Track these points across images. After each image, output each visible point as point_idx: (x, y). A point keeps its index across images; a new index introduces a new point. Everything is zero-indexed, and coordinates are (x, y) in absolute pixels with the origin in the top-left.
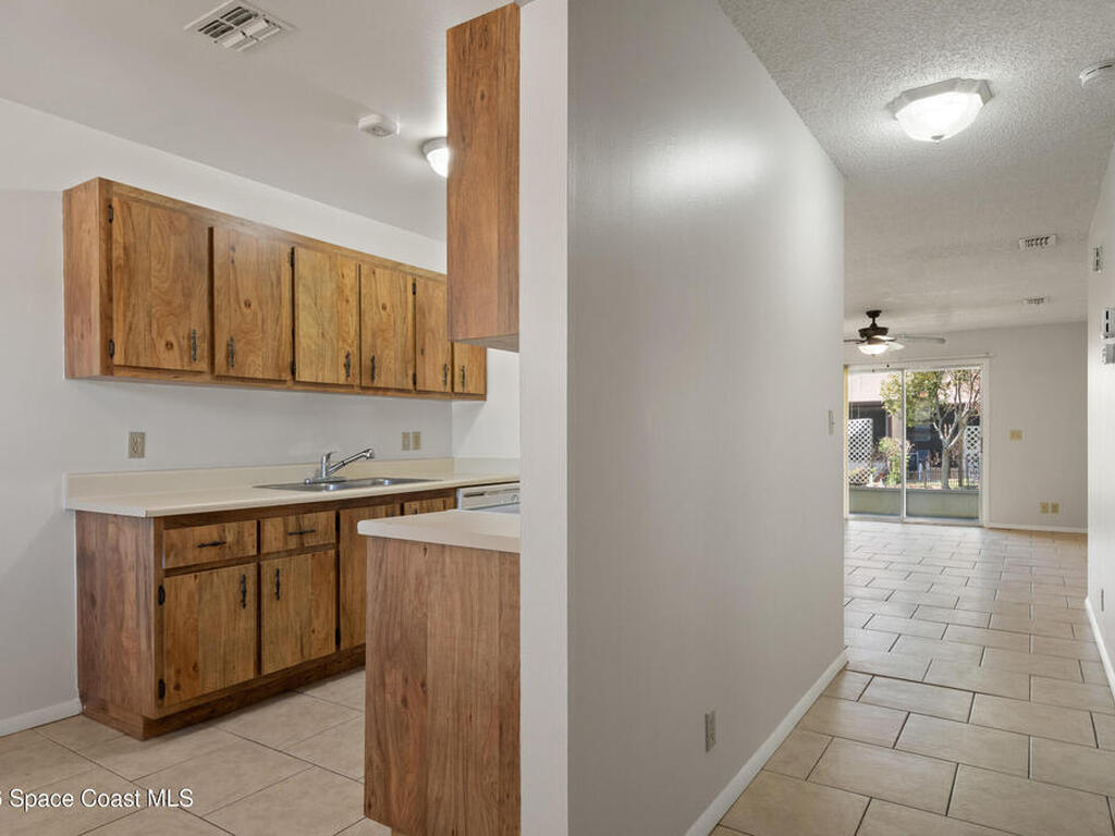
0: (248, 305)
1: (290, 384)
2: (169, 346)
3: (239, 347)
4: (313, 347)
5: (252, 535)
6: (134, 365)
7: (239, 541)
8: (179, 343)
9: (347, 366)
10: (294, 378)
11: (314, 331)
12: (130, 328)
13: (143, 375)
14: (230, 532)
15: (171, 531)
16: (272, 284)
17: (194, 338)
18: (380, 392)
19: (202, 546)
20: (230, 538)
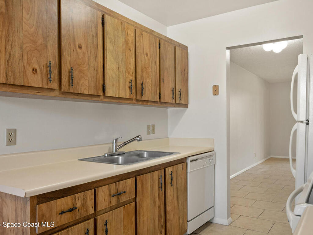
0: (80, 47)
1: (102, 97)
2: (34, 71)
3: (76, 74)
4: (114, 76)
5: (92, 199)
6: (12, 83)
7: (84, 205)
8: (40, 69)
9: (130, 87)
10: (104, 95)
11: (114, 66)
12: (10, 58)
13: (18, 90)
14: (79, 199)
15: (43, 205)
16: (93, 36)
17: (50, 66)
18: (145, 103)
19: (63, 213)
20: (79, 204)
